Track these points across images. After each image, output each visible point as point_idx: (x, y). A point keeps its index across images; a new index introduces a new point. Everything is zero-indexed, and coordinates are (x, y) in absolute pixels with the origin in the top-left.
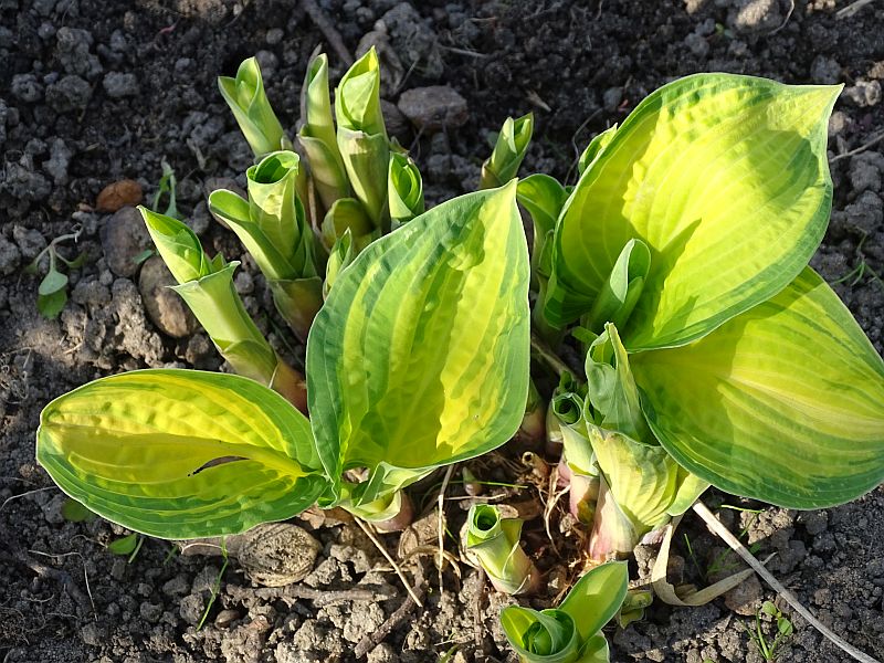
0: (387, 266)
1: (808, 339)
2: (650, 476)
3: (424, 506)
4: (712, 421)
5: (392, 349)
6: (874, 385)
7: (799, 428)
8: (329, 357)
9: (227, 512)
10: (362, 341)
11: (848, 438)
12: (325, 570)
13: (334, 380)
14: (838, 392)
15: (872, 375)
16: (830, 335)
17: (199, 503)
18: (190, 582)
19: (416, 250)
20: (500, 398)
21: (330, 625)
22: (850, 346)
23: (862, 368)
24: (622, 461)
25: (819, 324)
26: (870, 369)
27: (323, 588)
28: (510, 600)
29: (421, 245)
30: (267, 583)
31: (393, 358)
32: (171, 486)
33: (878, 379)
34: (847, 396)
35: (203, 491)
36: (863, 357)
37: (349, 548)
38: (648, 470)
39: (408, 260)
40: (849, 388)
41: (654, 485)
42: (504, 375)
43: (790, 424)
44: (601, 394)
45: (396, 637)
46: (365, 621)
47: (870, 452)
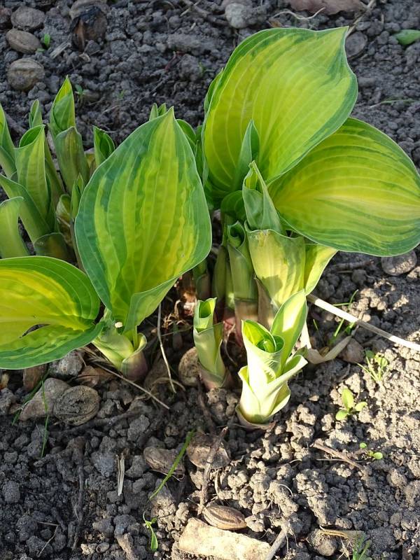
0: (111, 177)
1: (366, 159)
2: (291, 268)
4: (319, 221)
5: (125, 227)
6: (408, 179)
7: (369, 216)
8: (90, 238)
9: (50, 350)
10: (106, 226)
11: (396, 219)
12: (108, 408)
13: (97, 250)
14: (388, 190)
15: (407, 172)
16: (378, 152)
17: (31, 349)
18: (29, 435)
19: (125, 164)
20: (195, 238)
21: (119, 436)
22: (392, 156)
23: (401, 168)
24: (275, 257)
25: (371, 148)
26: (407, 168)
27: (109, 416)
28: (220, 390)
29: (128, 159)
30: (75, 423)
31: (127, 233)
32: (12, 344)
33: (411, 175)
34: (397, 192)
35: (31, 342)
36: (401, 161)
37: (118, 391)
38: (291, 261)
39: (122, 170)
40: (394, 186)
41: (294, 275)
42: (194, 224)
43: (364, 215)
44: (255, 212)
45: (159, 434)
46: (140, 426)
47: (409, 226)
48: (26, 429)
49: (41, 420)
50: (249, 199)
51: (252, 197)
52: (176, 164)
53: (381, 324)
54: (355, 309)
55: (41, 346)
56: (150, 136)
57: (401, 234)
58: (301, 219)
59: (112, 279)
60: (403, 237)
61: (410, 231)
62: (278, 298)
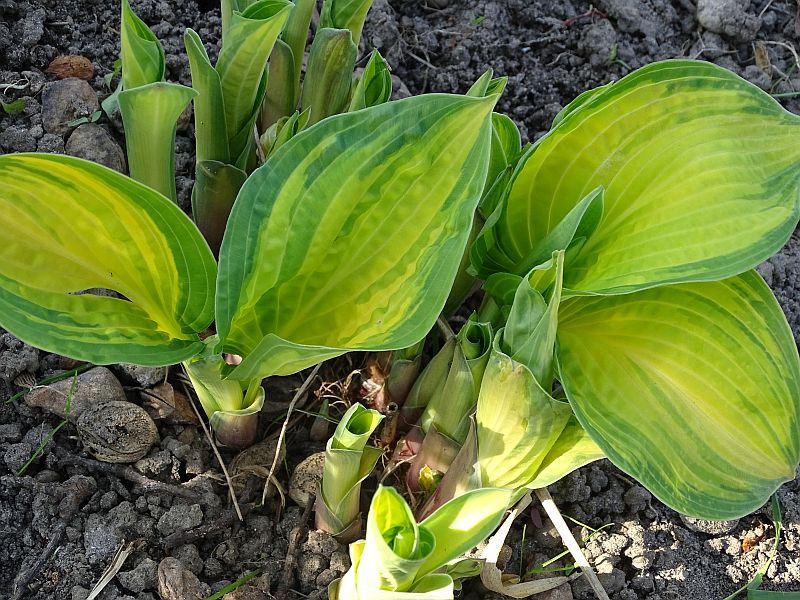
0: (343, 142)
1: (740, 346)
2: (528, 437)
3: (268, 435)
4: (611, 394)
5: (319, 228)
6: (782, 415)
7: (690, 433)
8: (256, 213)
9: (95, 341)
10: (293, 208)
11: (729, 461)
12: (156, 463)
13: (255, 236)
14: (743, 412)
15: (787, 403)
16: (764, 349)
17: (70, 321)
18: (25, 429)
19: (378, 134)
20: (411, 308)
21: (147, 512)
22: (779, 366)
23: (782, 392)
24: (513, 408)
25: (756, 335)
26: (790, 396)
27: (150, 475)
28: (330, 538)
29: (384, 130)
30: (98, 455)
31: (317, 238)
32: (49, 296)
33: (790, 410)
34: (755, 423)
35: (79, 312)
36: (789, 381)
37: (188, 446)
38: (533, 428)
39: (366, 142)
40: (754, 410)
41: (528, 449)
42: (422, 286)
43: (685, 426)
44: (521, 326)
45: (205, 545)
46: (183, 518)
47: (742, 483)
48: (26, 418)
49: (55, 419)
50: (523, 300)
51: (529, 301)
52: (454, 181)
53: (622, 588)
54: (599, 544)
55: (89, 326)
56: (440, 116)
57: (723, 487)
58: (588, 375)
59: (252, 293)
60: (723, 494)
61: (739, 491)
62: (488, 466)
